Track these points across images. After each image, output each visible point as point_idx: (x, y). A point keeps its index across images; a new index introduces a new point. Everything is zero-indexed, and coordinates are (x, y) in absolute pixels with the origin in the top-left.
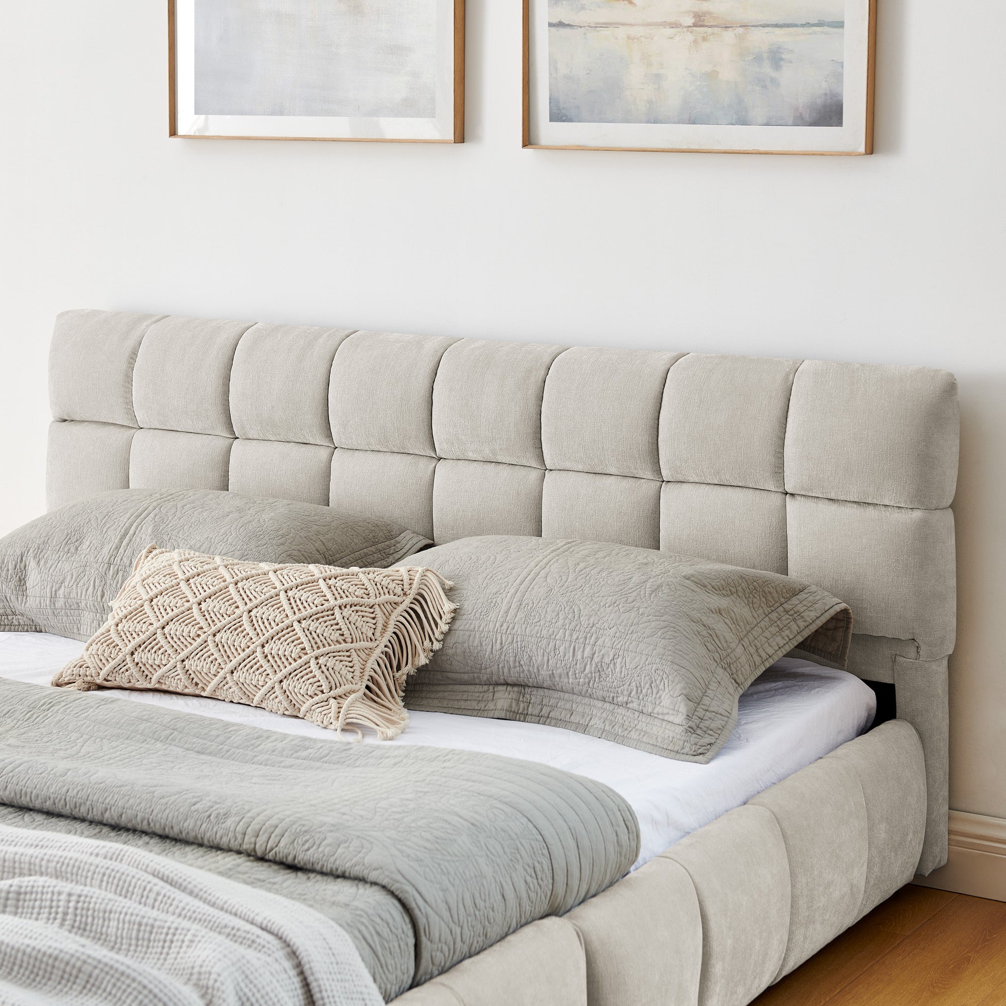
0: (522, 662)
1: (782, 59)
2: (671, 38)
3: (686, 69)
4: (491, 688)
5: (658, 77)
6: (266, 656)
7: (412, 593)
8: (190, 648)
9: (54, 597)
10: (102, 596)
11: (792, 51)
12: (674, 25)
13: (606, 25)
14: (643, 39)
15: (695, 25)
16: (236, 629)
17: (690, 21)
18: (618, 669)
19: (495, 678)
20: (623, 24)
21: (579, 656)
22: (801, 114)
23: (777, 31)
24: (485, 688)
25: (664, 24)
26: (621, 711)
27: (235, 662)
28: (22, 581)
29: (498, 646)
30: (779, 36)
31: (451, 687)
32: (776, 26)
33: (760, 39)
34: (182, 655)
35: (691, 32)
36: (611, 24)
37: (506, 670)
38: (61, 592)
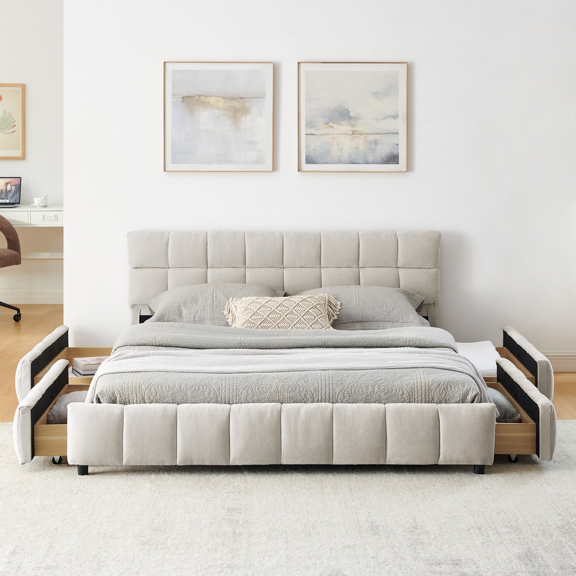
0: (364, 315)
1: (378, 143)
2: (345, 138)
3: (350, 146)
4: (353, 323)
5: (341, 149)
6: (305, 319)
7: (327, 300)
8: (279, 321)
9: (194, 317)
10: (214, 315)
11: (380, 141)
12: (346, 134)
13: (326, 134)
14: (337, 138)
15: (352, 134)
16: (292, 314)
17: (351, 133)
18: (395, 312)
19: (355, 320)
20: (331, 134)
21: (382, 310)
22: (383, 158)
23: (376, 135)
24: (351, 324)
25: (343, 134)
26: (395, 323)
27: (295, 323)
28: (181, 314)
29: (357, 311)
30: (377, 137)
31: (341, 325)
32: (376, 134)
33: (371, 138)
34: (277, 323)
35: (351, 136)
36: (327, 134)
37: (359, 317)
38: (198, 315)
